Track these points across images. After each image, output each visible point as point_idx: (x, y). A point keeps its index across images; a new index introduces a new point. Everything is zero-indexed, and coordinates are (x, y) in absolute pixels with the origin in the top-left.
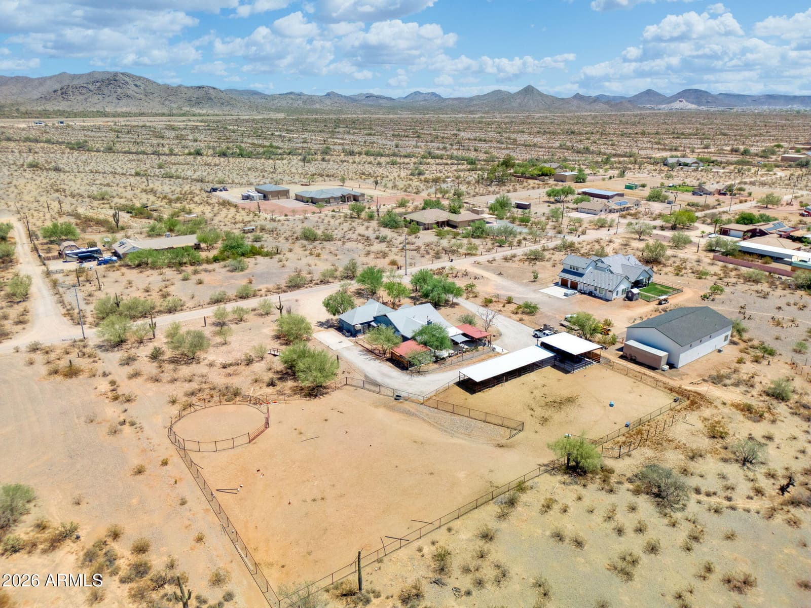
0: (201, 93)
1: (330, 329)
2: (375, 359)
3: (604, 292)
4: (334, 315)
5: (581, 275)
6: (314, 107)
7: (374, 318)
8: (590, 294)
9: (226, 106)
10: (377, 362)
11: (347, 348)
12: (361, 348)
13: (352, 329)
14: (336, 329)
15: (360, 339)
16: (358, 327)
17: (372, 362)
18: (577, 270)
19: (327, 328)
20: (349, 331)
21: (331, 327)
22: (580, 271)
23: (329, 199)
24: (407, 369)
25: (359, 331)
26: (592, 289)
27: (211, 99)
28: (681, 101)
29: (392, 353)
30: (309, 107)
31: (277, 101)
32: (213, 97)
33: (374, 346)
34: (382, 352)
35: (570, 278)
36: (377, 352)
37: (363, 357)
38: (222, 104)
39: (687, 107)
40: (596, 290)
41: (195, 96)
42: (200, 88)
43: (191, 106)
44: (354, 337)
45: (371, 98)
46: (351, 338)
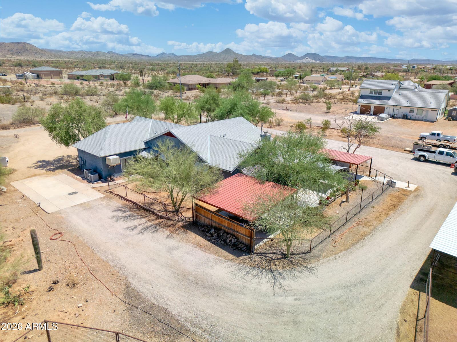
0: (19, 47)
1: (57, 171)
2: (155, 228)
3: (424, 113)
4: (67, 144)
5: (388, 98)
6: (100, 58)
7: (146, 143)
8: (405, 117)
9: (38, 55)
10: (162, 234)
11: (86, 206)
12: (118, 203)
13: (101, 166)
14: (71, 171)
15: (120, 185)
16: (114, 160)
17: (148, 236)
18: (380, 93)
19: (54, 170)
20: (95, 171)
21: (62, 167)
22: (385, 94)
23: (99, 76)
24: (249, 250)
25: (116, 170)
26: (407, 111)
27: (27, 50)
28: (307, 58)
29: (197, 209)
30: (96, 58)
31: (75, 54)
32: (28, 49)
33: (151, 196)
34: (170, 208)
35: (373, 103)
36: (158, 208)
37: (122, 225)
38: (35, 53)
39: (311, 62)
40: (412, 111)
41: (16, 48)
42: (18, 43)
43: (13, 54)
44: (106, 180)
45: (136, 55)
46: (100, 184)
